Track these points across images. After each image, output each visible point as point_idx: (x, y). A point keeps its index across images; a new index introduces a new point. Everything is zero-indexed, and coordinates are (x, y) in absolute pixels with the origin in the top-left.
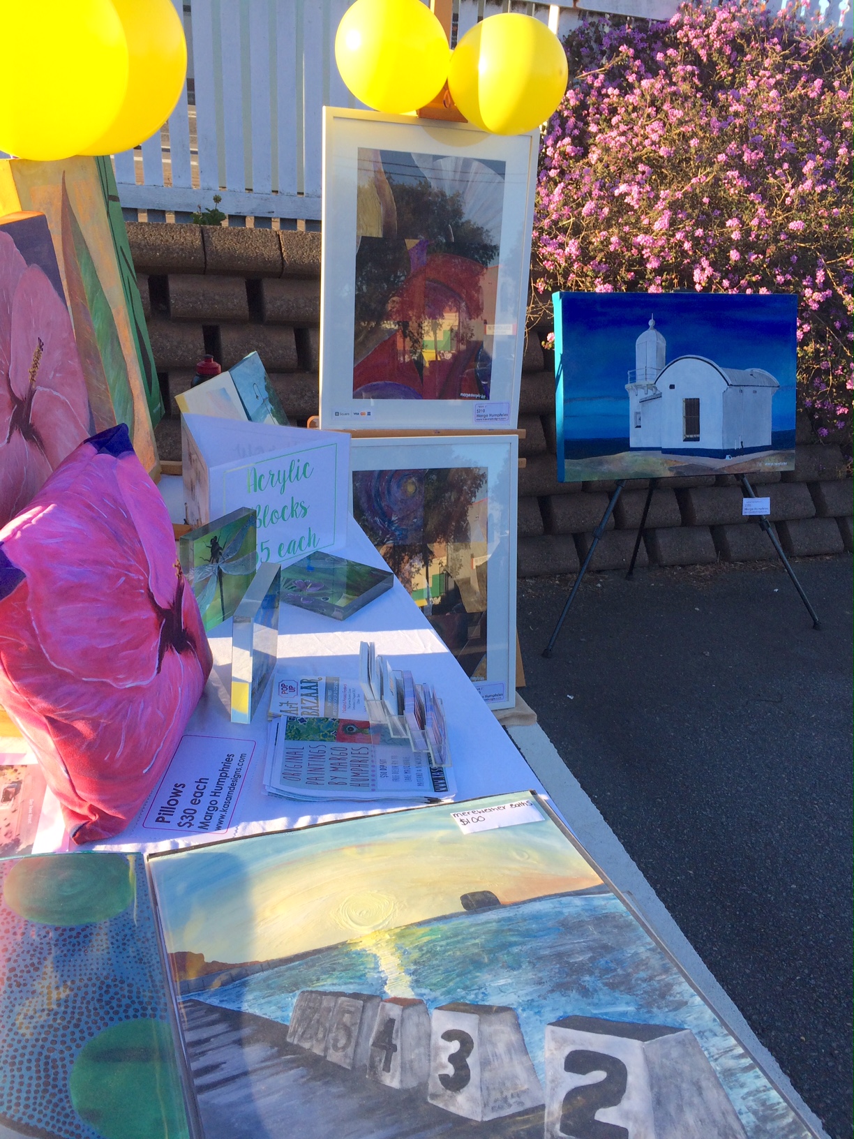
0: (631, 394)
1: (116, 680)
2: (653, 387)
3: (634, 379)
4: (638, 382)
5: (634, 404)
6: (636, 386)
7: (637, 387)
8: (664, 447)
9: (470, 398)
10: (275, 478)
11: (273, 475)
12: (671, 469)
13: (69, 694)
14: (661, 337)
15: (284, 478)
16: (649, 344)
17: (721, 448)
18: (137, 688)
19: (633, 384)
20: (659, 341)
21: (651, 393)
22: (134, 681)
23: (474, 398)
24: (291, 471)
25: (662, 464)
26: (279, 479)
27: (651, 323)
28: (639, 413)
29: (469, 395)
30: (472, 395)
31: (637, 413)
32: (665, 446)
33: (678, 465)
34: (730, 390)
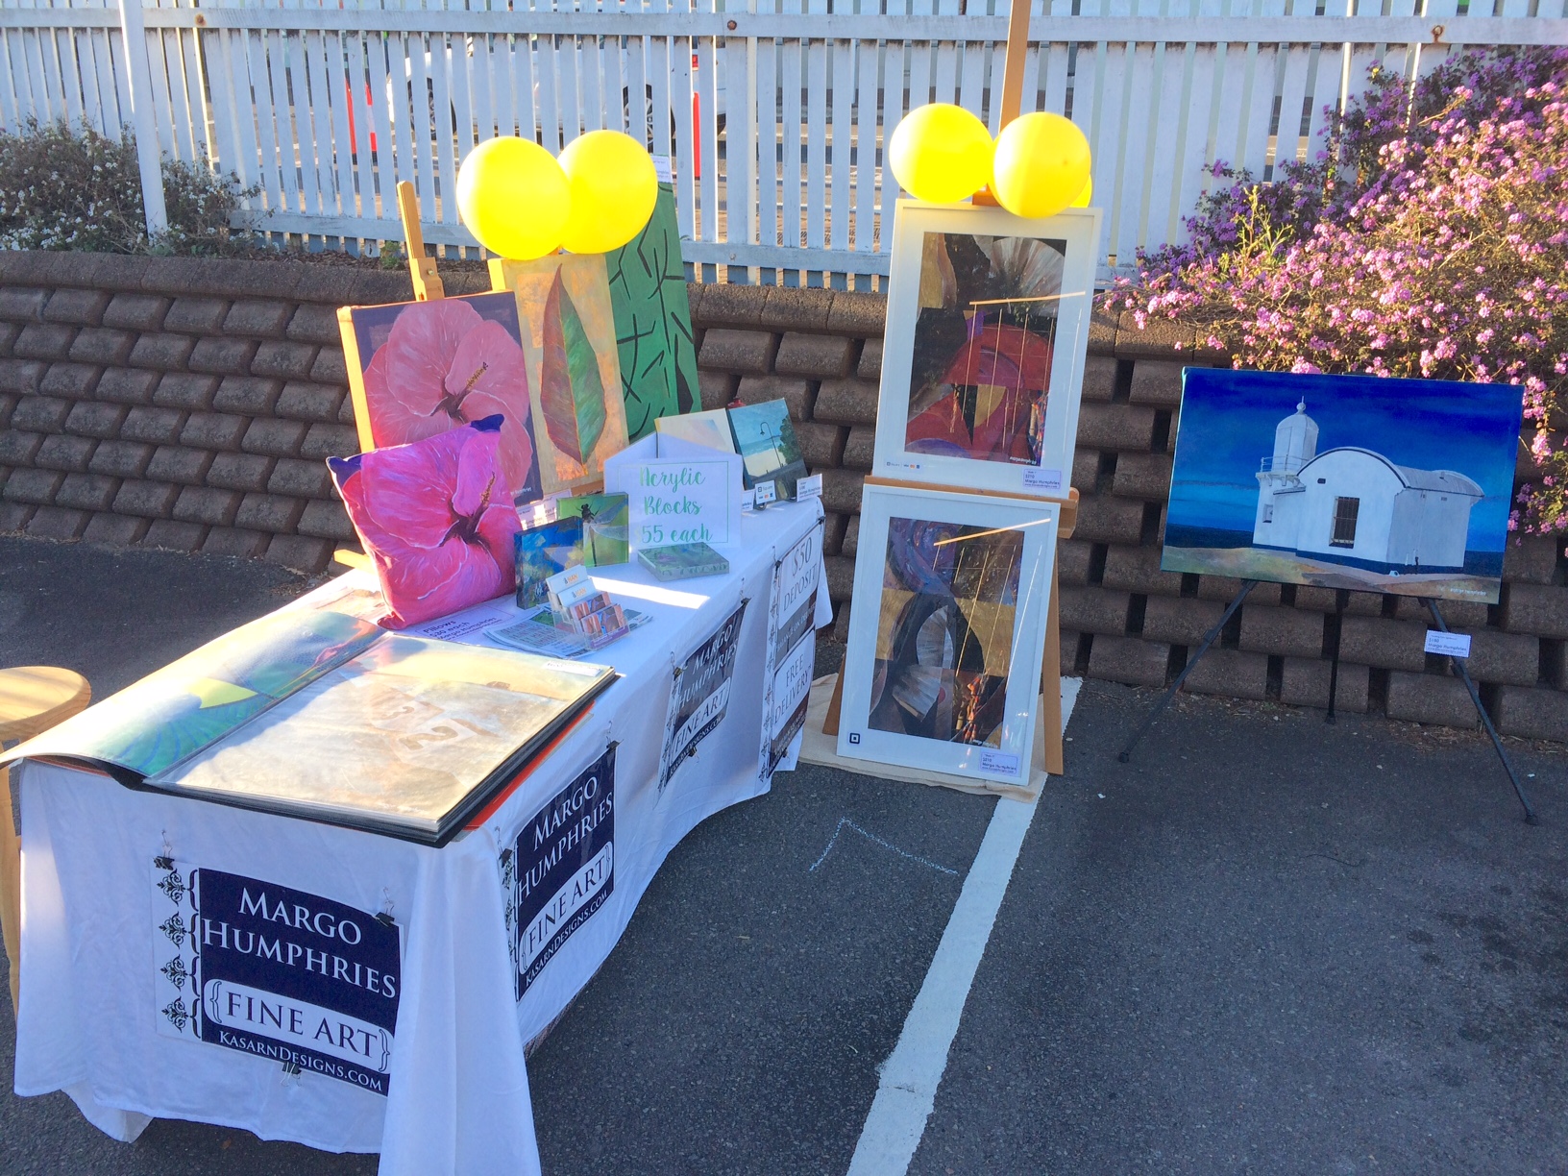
0: (1263, 484)
1: (408, 540)
2: (1295, 478)
3: (1268, 467)
4: (1273, 471)
5: (1265, 495)
6: (1270, 476)
7: (1272, 477)
8: (1299, 549)
9: (1019, 463)
10: (668, 479)
11: (665, 476)
12: (1304, 576)
13: (381, 539)
14: (1313, 423)
15: (676, 480)
16: (1295, 431)
17: (1384, 560)
18: (422, 549)
19: (1267, 473)
20: (1309, 428)
21: (1290, 485)
22: (420, 543)
23: (1025, 463)
24: (682, 477)
25: (1295, 568)
26: (671, 480)
27: (1300, 407)
28: (1272, 506)
29: (1019, 460)
30: (1022, 460)
31: (1267, 506)
32: (1301, 548)
33: (1316, 572)
34: (1407, 493)
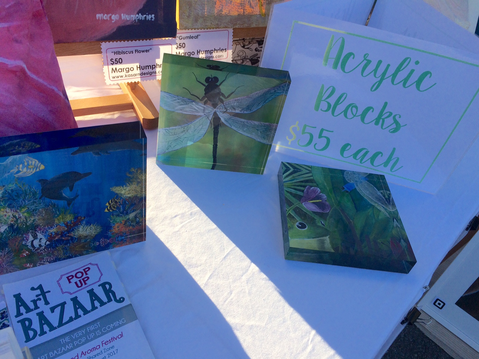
10: (371, 67)
11: (369, 62)
15: (384, 74)
24: (398, 70)
26: (375, 70)
